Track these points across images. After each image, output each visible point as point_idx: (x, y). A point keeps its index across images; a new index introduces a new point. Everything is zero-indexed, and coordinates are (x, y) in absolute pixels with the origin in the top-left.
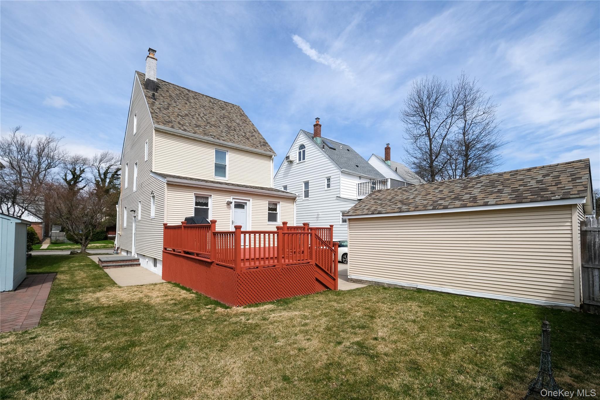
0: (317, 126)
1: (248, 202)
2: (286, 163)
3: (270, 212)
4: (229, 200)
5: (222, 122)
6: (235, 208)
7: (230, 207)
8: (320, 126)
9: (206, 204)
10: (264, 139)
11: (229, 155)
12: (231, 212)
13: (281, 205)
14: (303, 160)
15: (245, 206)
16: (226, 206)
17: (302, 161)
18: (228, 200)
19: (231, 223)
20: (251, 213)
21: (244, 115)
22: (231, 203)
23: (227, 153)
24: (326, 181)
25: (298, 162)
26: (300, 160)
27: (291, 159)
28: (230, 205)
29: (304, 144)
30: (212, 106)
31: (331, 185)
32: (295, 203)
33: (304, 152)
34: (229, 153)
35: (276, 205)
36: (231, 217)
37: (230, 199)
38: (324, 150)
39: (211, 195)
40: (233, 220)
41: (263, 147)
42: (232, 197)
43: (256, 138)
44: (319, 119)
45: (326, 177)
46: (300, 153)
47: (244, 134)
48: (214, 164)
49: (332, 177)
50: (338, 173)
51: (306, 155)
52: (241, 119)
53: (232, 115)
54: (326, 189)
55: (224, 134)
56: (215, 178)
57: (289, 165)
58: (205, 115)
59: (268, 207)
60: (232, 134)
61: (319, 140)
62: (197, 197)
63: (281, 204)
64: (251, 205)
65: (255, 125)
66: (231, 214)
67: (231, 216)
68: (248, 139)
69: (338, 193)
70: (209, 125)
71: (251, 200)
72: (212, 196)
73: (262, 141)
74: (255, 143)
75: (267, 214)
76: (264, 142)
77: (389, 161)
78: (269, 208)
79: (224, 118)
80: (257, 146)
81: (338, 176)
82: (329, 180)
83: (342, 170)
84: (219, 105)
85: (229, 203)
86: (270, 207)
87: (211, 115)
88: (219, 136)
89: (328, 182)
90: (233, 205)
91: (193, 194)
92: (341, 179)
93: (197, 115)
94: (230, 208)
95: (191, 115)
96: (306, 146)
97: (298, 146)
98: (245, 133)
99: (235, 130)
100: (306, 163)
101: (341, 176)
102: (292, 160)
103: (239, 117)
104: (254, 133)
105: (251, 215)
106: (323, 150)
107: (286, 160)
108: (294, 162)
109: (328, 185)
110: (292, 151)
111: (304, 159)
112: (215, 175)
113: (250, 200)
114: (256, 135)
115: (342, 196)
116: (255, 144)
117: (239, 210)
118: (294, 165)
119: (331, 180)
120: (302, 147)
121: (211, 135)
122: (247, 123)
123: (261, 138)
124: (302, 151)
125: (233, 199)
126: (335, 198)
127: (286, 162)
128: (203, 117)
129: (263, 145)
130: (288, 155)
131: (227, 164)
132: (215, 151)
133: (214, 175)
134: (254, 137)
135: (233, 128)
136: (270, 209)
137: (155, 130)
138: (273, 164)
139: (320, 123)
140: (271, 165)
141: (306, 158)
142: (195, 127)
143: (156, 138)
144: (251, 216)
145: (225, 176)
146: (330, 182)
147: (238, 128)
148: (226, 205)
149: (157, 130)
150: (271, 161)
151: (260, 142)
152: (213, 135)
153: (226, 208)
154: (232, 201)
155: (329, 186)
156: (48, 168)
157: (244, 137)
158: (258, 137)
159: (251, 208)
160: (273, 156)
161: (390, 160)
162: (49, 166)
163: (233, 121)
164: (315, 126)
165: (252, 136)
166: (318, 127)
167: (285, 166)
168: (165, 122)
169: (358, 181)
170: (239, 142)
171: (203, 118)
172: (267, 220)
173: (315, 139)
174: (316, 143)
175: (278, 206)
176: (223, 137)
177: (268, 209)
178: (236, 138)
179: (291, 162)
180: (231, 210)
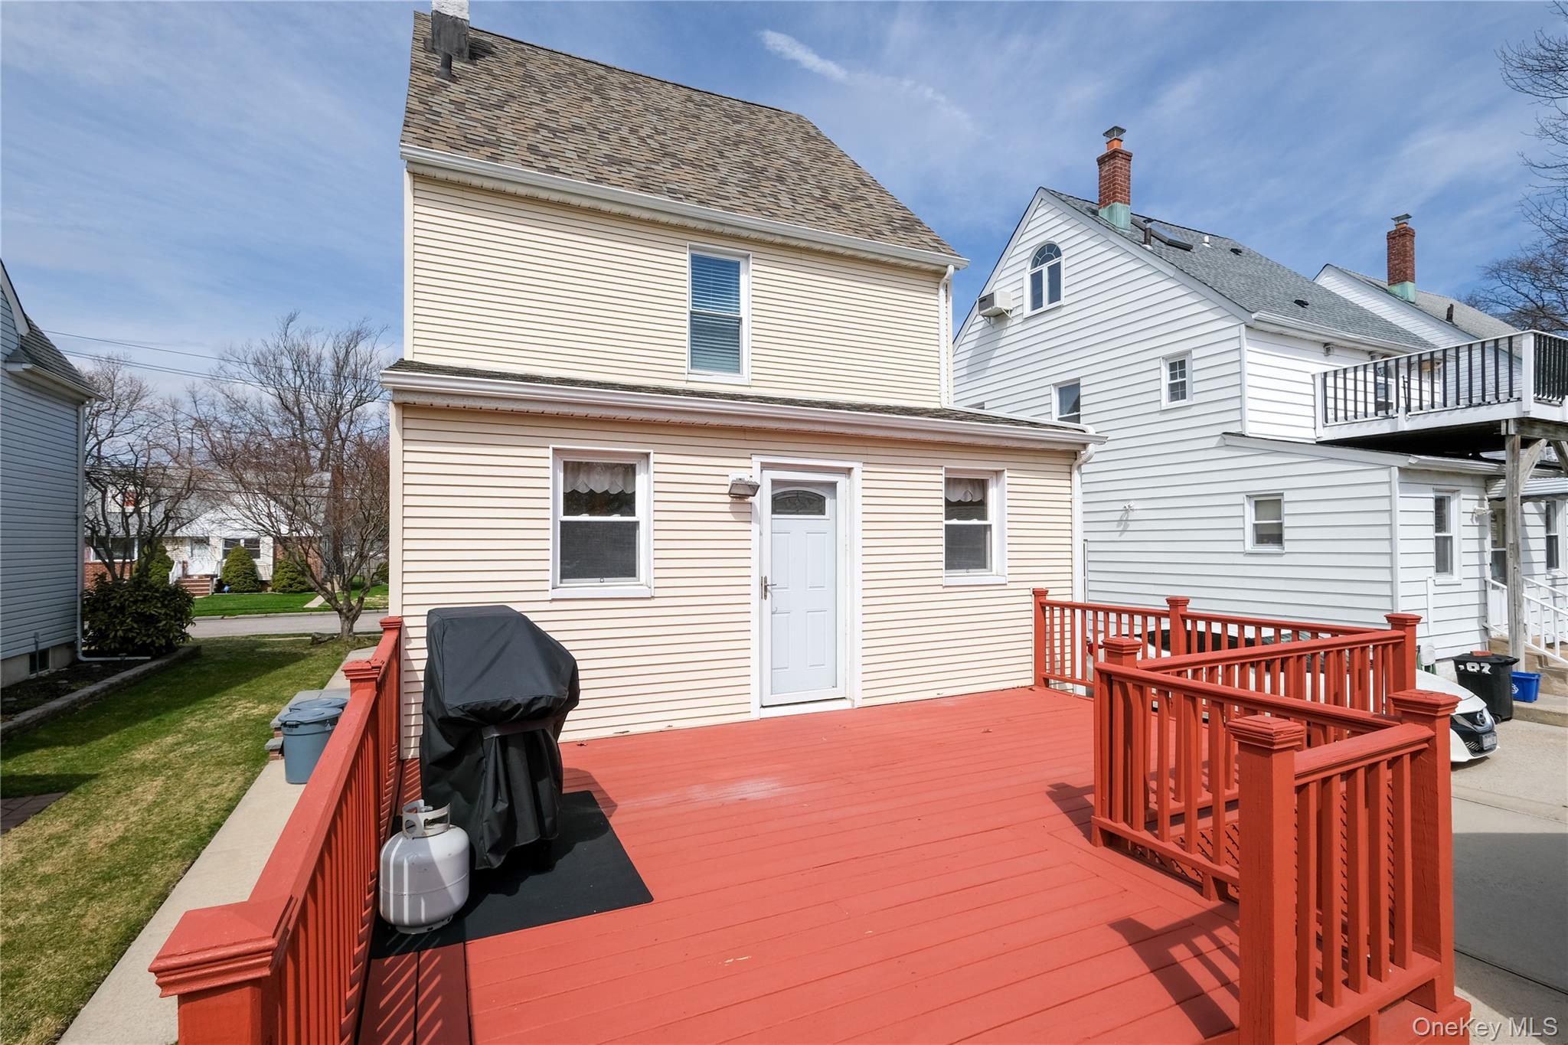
0: (1113, 161)
1: (841, 480)
2: (978, 322)
3: (955, 522)
4: (745, 475)
5: (726, 154)
6: (774, 512)
7: (746, 508)
8: (1128, 157)
9: (625, 502)
10: (904, 208)
11: (752, 274)
12: (754, 535)
13: (1008, 488)
14: (1051, 301)
15: (827, 501)
16: (727, 507)
17: (1046, 305)
18: (734, 475)
19: (755, 590)
20: (859, 534)
21: (820, 138)
22: (754, 488)
23: (742, 266)
24: (1165, 373)
25: (1028, 311)
26: (1037, 301)
27: (1000, 303)
28: (750, 499)
29: (1056, 241)
30: (696, 112)
31: (1192, 388)
32: (1076, 475)
33: (1055, 271)
34: (752, 266)
35: (982, 485)
36: (754, 562)
37: (750, 468)
38: (1148, 247)
39: (647, 455)
40: (767, 573)
41: (901, 233)
42: (756, 461)
43: (870, 206)
44: (1123, 131)
45: (1165, 358)
46: (1036, 279)
47: (817, 193)
48: (687, 317)
49: (1195, 354)
50: (1234, 332)
51: (1064, 282)
52: (809, 150)
53: (771, 137)
54: (1166, 403)
55: (732, 190)
56: (691, 377)
57: (991, 329)
58: (658, 134)
59: (942, 502)
60: (766, 191)
61: (1121, 214)
62: (573, 468)
63: (1008, 481)
64: (859, 492)
65: (865, 166)
66: (754, 544)
67: (754, 554)
68: (836, 207)
69: (1236, 416)
70: (667, 162)
71: (857, 467)
72: (653, 458)
73: (897, 214)
74: (867, 221)
75: (943, 534)
76: (905, 219)
77: (1408, 284)
78: (947, 501)
79: (736, 144)
80: (880, 233)
81: (1235, 344)
82: (1178, 367)
83: (1254, 316)
84: (724, 110)
85: (742, 493)
86: (953, 499)
87: (684, 134)
88: (709, 194)
89: (1173, 376)
90: (763, 500)
91: (549, 453)
92: (1249, 357)
93: (624, 132)
94: (746, 517)
95: (595, 128)
96: (1062, 247)
97: (1028, 254)
98: (824, 190)
99: (781, 179)
100: (1064, 311)
101: (1246, 347)
102: (1004, 307)
103: (799, 143)
104: (862, 191)
105: (859, 543)
106: (1145, 249)
107: (981, 309)
108: (1013, 314)
109: (1172, 387)
110: (1003, 275)
111: (1055, 295)
112: (692, 366)
113: (850, 470)
114: (872, 198)
115: (1251, 430)
116: (868, 226)
117: (798, 524)
118: (1013, 327)
119: (1192, 366)
120: (1048, 252)
121: (670, 191)
122: (832, 159)
123: (891, 206)
124: (1044, 268)
125: (765, 466)
126: (1214, 442)
127: (980, 318)
128: (649, 137)
129: (903, 228)
130: (985, 293)
131: (745, 312)
132: (687, 257)
133: (687, 363)
134: (862, 203)
135: (772, 172)
136: (953, 508)
137: (415, 175)
138: (950, 303)
139: (1124, 146)
140: (942, 310)
141: (1064, 292)
142: (604, 164)
143: (418, 209)
144: (859, 551)
145: (736, 368)
146: (1183, 374)
147: (794, 175)
148: (728, 499)
149: (424, 177)
150: (942, 292)
151: (890, 221)
152: (681, 192)
153: (730, 517)
154: (756, 480)
155: (1178, 391)
156: (357, 406)
157: (818, 200)
158: (878, 201)
159: (859, 509)
160: (951, 269)
161: (1413, 281)
162: (360, 401)
163: (775, 152)
164: (1101, 161)
165: (854, 199)
166: (1119, 162)
167: (976, 336)
168: (465, 144)
169: (1317, 365)
170: (798, 217)
171: (649, 141)
172: (943, 565)
173: (1103, 213)
174: (1112, 228)
175: (993, 494)
176: (727, 198)
177: (942, 510)
178: (788, 204)
179: (1000, 316)
180: (754, 527)
